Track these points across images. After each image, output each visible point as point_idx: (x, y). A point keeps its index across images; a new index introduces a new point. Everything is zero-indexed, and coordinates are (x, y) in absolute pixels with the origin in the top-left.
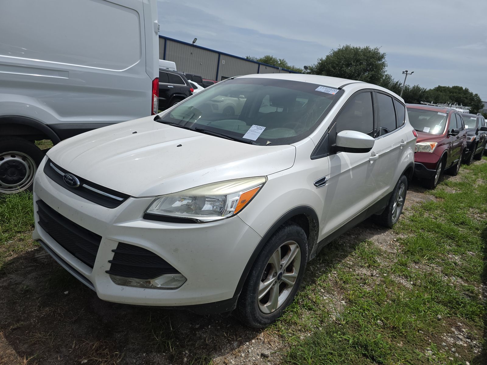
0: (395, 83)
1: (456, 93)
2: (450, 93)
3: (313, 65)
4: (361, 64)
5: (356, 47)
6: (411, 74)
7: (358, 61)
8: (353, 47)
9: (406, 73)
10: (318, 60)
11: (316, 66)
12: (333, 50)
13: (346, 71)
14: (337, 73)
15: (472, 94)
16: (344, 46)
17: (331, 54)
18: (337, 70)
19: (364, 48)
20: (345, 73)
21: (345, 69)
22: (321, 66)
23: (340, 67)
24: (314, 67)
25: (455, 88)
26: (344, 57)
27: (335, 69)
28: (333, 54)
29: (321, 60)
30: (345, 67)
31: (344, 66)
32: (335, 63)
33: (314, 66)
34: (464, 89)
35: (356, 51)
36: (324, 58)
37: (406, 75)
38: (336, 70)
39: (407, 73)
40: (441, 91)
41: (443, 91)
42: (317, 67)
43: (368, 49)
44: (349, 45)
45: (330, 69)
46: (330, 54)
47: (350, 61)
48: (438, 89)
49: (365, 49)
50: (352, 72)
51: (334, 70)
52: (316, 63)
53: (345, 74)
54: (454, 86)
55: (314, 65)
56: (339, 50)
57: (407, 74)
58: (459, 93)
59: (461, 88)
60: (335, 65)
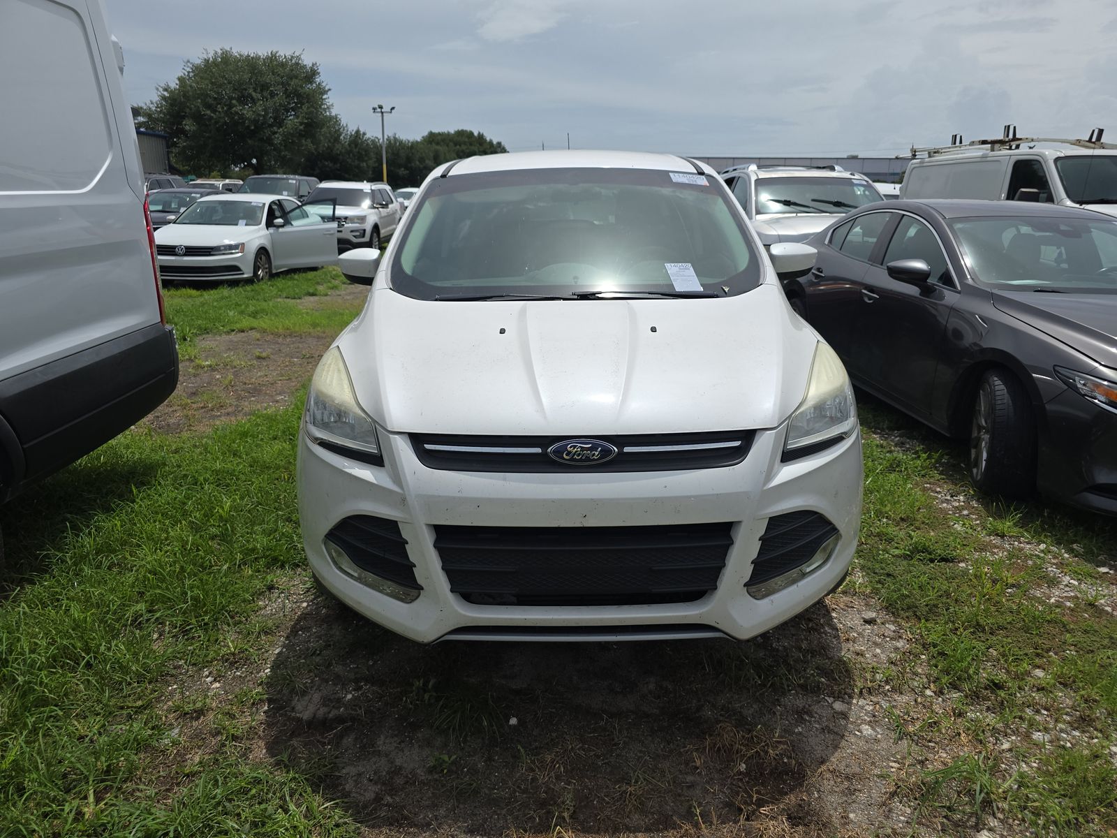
0: (353, 133)
1: (465, 143)
2: (456, 145)
3: (148, 103)
4: (272, 95)
5: (246, 54)
6: (391, 112)
7: (264, 87)
8: (240, 55)
9: (379, 110)
10: (157, 89)
11: (158, 105)
12: (188, 61)
13: (244, 114)
14: (222, 120)
15: (491, 142)
16: (216, 53)
17: (189, 72)
18: (219, 112)
19: (266, 54)
20: (243, 118)
21: (241, 110)
22: (172, 105)
23: (226, 105)
24: (154, 109)
25: (461, 133)
26: (226, 79)
27: (216, 111)
28: (193, 71)
29: (165, 90)
30: (240, 106)
31: (234, 102)
32: (207, 95)
33: (151, 106)
34: (476, 134)
35: (251, 64)
36: (174, 84)
37: (380, 114)
38: (217, 113)
39: (383, 110)
40: (438, 144)
41: (442, 143)
42: (162, 107)
43: (275, 57)
44: (229, 50)
45: (203, 113)
46: (186, 74)
47: (246, 90)
48: (431, 139)
49: (267, 57)
50: (259, 115)
51: (212, 115)
52: (156, 99)
53: (244, 122)
54: (456, 130)
55: (152, 103)
56: (207, 61)
57: (382, 113)
58: (471, 144)
59: (471, 133)
60: (210, 101)
